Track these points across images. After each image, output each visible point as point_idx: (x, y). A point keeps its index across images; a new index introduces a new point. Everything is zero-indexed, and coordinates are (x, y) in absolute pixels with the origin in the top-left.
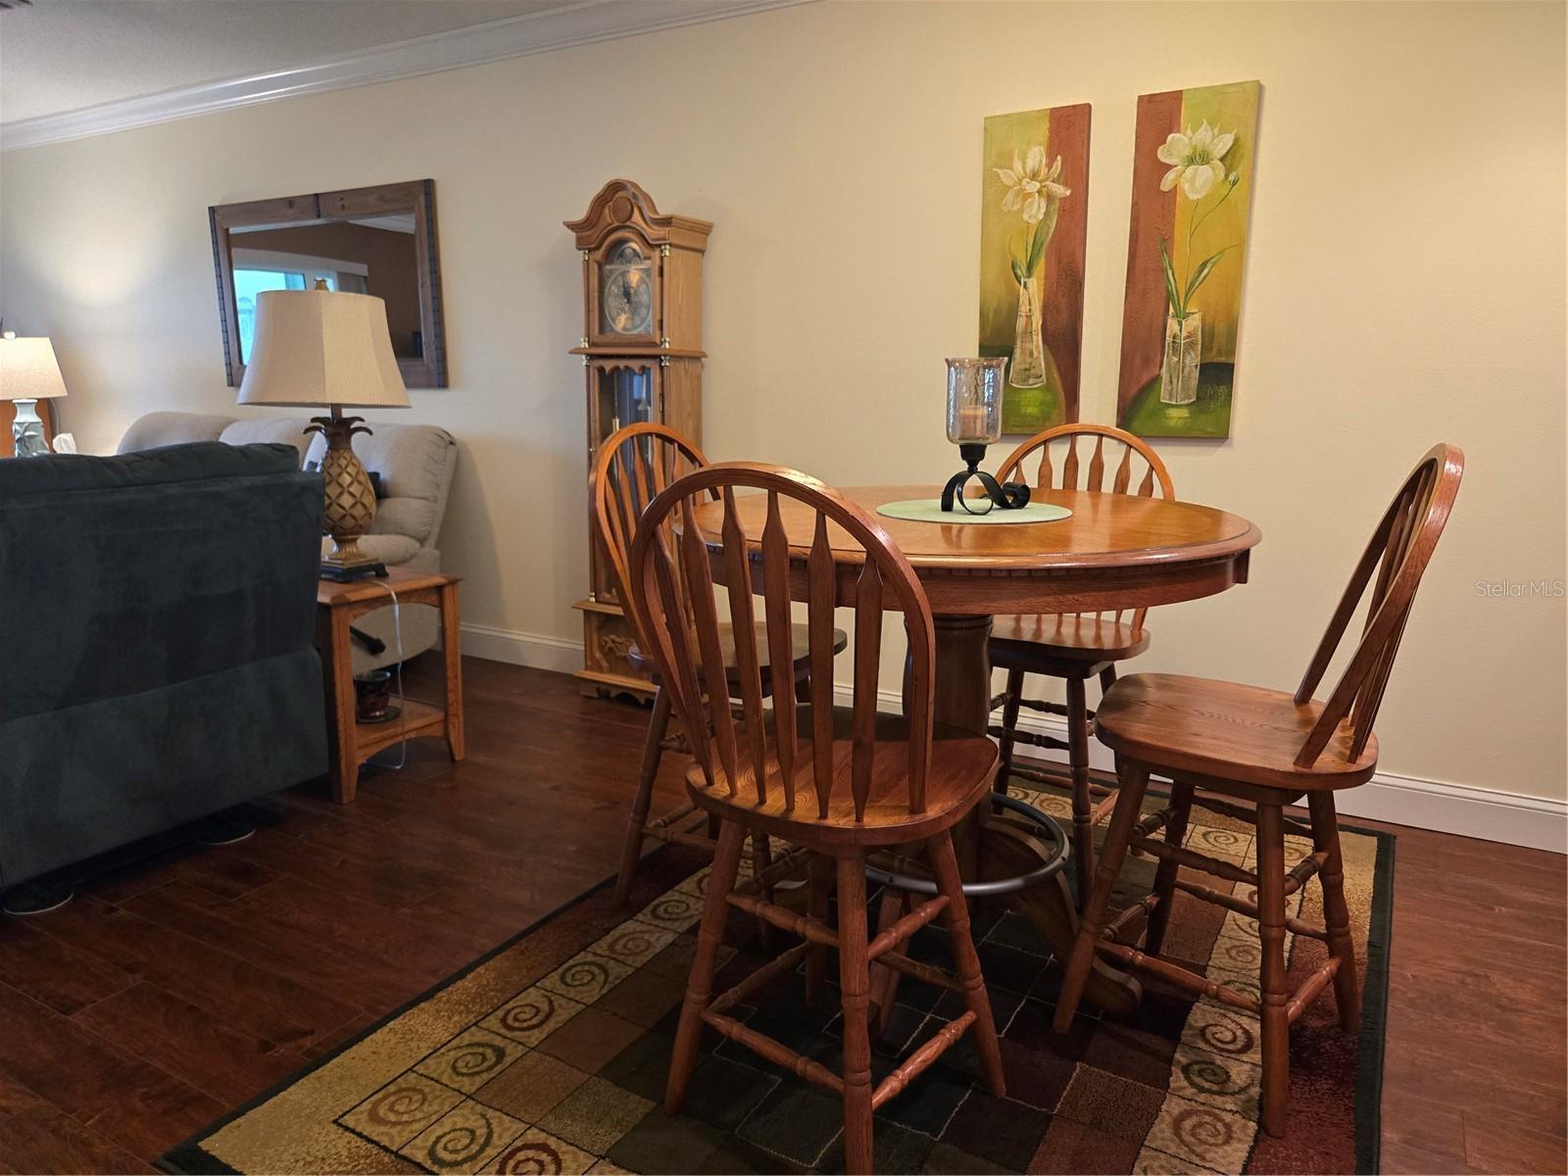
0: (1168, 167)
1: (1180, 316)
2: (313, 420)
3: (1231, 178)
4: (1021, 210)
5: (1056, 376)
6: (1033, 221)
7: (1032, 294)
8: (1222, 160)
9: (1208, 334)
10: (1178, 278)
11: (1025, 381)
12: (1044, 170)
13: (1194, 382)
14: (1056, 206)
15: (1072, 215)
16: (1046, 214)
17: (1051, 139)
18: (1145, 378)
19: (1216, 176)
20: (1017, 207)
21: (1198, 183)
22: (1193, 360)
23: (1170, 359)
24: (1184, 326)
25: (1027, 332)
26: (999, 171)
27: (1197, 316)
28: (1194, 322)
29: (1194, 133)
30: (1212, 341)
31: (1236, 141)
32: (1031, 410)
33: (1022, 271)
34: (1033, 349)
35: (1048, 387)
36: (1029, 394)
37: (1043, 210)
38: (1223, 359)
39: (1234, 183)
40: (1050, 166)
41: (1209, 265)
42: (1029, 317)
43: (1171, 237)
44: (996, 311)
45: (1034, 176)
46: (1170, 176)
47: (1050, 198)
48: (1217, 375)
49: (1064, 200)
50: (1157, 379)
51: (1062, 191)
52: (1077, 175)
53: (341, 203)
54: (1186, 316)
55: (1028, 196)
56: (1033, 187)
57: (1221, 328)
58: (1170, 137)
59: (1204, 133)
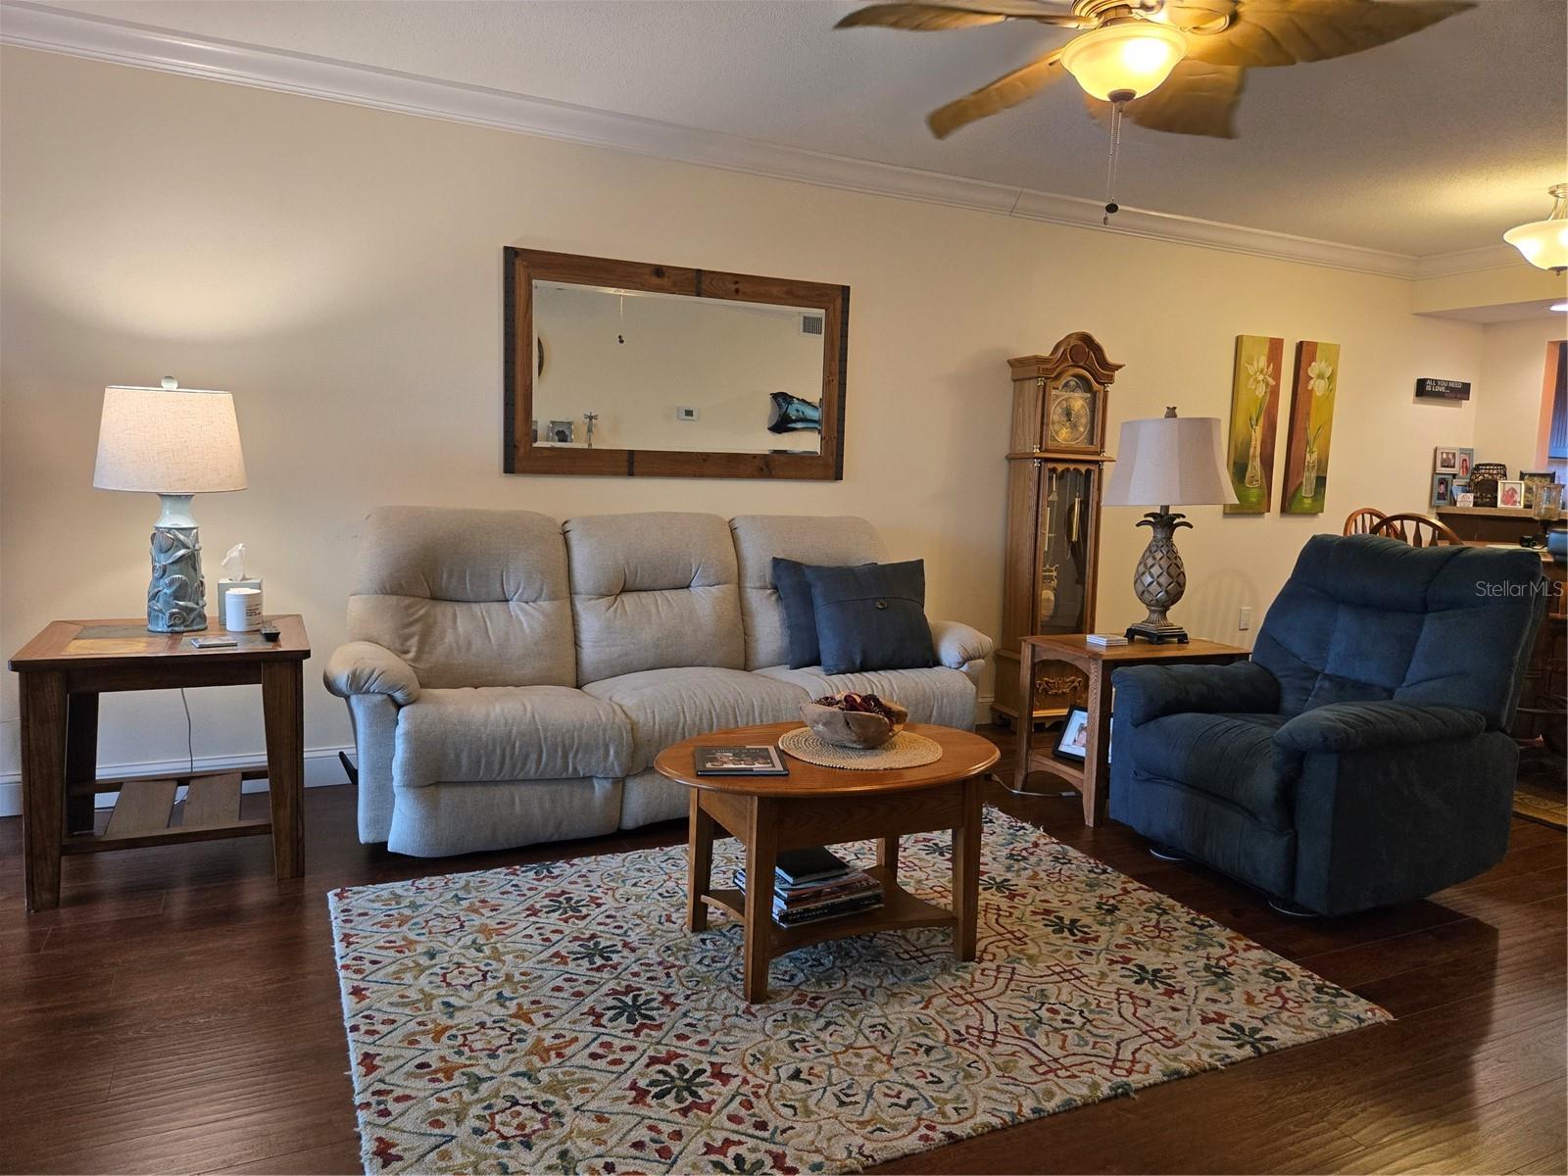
0: (1312, 378)
1: (1312, 452)
2: (1147, 515)
3: (1329, 388)
4: (1255, 389)
5: (1264, 480)
6: (1260, 396)
7: (1257, 434)
8: (1327, 379)
9: (1319, 461)
10: (1311, 433)
11: (1251, 483)
12: (1267, 370)
13: (1314, 487)
14: (1269, 390)
15: (1274, 392)
17: (1270, 354)
18: (1298, 483)
19: (1325, 386)
20: (1253, 387)
21: (1321, 388)
22: (1314, 475)
23: (1306, 474)
24: (1311, 458)
25: (1254, 456)
26: (1249, 367)
27: (1316, 453)
28: (1315, 456)
29: (1320, 363)
30: (1320, 466)
31: (1332, 371)
32: (1254, 500)
33: (1254, 422)
34: (1255, 466)
35: (1260, 486)
36: (1254, 490)
37: (1265, 391)
38: (1323, 475)
39: (1330, 391)
40: (1269, 368)
41: (1321, 428)
42: (1255, 447)
43: (1310, 413)
44: (1242, 443)
45: (1263, 373)
46: (1312, 382)
47: (1267, 384)
48: (1321, 481)
49: (1272, 386)
50: (1302, 483)
51: (1272, 382)
52: (1277, 375)
53: (734, 287)
55: (1259, 382)
56: (1261, 377)
57: (1323, 459)
58: (1313, 364)
59: (1323, 365)
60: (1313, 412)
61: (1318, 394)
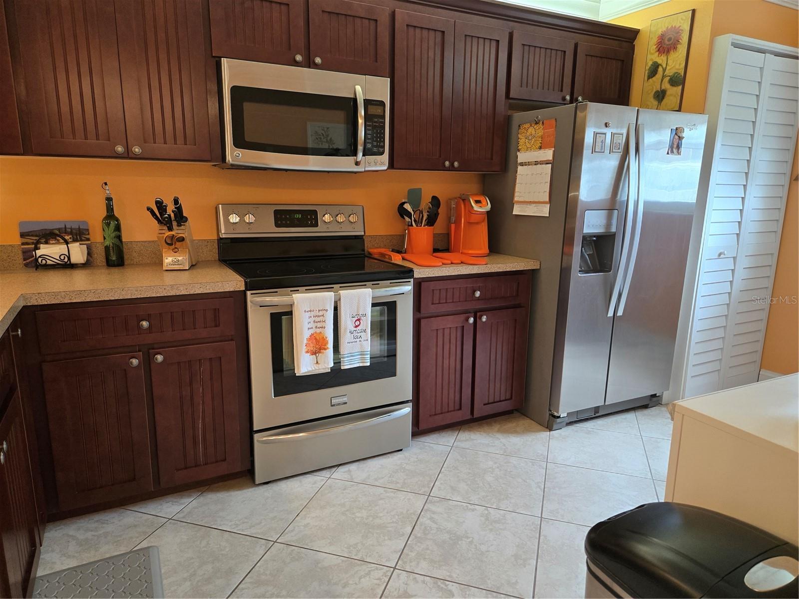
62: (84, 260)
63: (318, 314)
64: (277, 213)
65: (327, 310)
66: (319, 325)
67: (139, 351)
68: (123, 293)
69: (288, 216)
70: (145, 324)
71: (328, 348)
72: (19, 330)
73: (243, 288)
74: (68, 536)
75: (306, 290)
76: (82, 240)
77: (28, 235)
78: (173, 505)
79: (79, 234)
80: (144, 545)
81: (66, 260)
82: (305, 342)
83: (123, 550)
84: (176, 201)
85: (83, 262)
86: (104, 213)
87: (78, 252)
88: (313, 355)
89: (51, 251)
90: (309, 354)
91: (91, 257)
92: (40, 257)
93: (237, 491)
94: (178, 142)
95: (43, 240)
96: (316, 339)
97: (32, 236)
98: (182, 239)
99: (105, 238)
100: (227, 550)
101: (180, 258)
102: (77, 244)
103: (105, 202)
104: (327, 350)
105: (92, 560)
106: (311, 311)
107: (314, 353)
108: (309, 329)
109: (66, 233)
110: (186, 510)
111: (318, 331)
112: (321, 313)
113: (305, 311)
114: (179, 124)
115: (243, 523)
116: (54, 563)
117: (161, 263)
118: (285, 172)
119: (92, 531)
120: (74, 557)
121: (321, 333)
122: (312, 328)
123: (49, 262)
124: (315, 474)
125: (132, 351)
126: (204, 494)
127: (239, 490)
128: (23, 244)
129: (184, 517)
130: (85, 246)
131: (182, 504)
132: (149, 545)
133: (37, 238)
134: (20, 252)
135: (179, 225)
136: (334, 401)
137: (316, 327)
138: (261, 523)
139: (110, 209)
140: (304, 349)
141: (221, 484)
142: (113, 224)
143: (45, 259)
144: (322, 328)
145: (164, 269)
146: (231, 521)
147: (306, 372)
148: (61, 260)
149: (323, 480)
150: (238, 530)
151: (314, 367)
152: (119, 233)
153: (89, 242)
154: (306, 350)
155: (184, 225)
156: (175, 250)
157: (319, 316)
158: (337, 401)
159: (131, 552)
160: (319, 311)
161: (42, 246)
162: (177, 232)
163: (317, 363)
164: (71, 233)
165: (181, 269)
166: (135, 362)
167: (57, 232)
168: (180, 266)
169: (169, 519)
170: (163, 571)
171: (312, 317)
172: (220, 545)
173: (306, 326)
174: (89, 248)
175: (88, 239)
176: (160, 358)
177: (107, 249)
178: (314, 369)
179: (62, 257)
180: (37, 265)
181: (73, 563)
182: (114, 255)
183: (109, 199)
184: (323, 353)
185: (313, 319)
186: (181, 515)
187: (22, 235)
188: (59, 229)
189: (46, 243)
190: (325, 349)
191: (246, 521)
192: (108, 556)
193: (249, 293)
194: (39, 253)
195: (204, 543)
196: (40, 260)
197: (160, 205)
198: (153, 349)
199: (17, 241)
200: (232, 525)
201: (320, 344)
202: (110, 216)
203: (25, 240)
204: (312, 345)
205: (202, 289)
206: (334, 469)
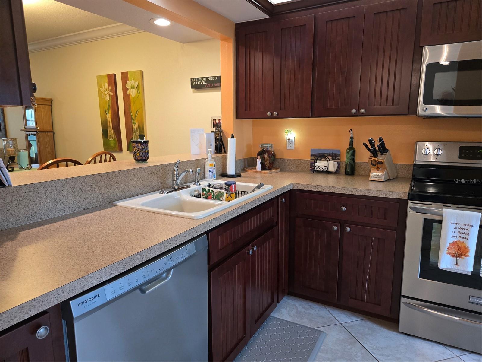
0: (128, 89)
1: (135, 124)
3: (139, 92)
5: (116, 137)
6: (107, 100)
7: (109, 117)
8: (137, 88)
10: (133, 115)
11: (110, 138)
12: (108, 89)
14: (111, 97)
15: (113, 98)
16: (109, 99)
17: (108, 82)
18: (130, 138)
19: (136, 92)
20: (104, 97)
21: (133, 93)
22: (138, 134)
23: (134, 134)
24: (135, 126)
25: (110, 127)
26: (101, 89)
27: (137, 124)
28: (137, 125)
29: (131, 81)
30: (140, 129)
31: (138, 84)
32: (112, 145)
33: (107, 112)
34: (111, 131)
35: (114, 140)
36: (111, 141)
37: (109, 98)
38: (142, 134)
39: (139, 93)
40: (109, 87)
41: (138, 112)
42: (109, 123)
43: (131, 105)
44: (104, 121)
45: (106, 90)
46: (128, 91)
47: (110, 95)
49: (112, 96)
50: (133, 138)
51: (112, 94)
52: (114, 90)
54: (135, 123)
55: (106, 95)
56: (106, 92)
57: (141, 126)
58: (127, 82)
59: (133, 82)
60: (132, 105)
61: (133, 96)
62: (335, 170)
63: (463, 227)
64: (461, 149)
65: (472, 226)
66: (463, 236)
67: (340, 223)
68: (335, 189)
69: (471, 151)
70: (344, 208)
71: (468, 256)
72: (284, 199)
73: (406, 198)
74: (295, 306)
75: (457, 207)
76: (336, 160)
77: (314, 156)
78: (346, 317)
79: (335, 156)
80: (321, 329)
81: (326, 169)
82: (448, 245)
83: (311, 326)
84: (380, 139)
85: (333, 171)
86: (348, 146)
87: (332, 166)
88: (454, 257)
89: (321, 164)
90: (450, 256)
91: (339, 169)
92: (316, 167)
93: (386, 329)
94: (388, 104)
95: (319, 159)
96: (458, 246)
97: (316, 156)
98: (381, 163)
99: (346, 159)
100: (359, 359)
101: (380, 174)
102: (333, 161)
103: (349, 140)
104: (467, 257)
105: (297, 323)
106: (457, 224)
107: (455, 256)
108: (453, 236)
109: (329, 156)
110: (351, 324)
111: (461, 240)
112: (466, 227)
113: (451, 223)
114: (391, 93)
115: (378, 349)
116: (283, 314)
117: (369, 176)
118: (466, 119)
119: (305, 309)
120: (292, 317)
121: (464, 242)
122: (456, 237)
123: (319, 170)
124: (447, 348)
125: (335, 221)
126: (366, 320)
127: (388, 329)
128: (311, 160)
129: (348, 327)
130: (337, 163)
131: (351, 319)
132: (324, 331)
133: (316, 157)
134: (310, 163)
135: (382, 154)
136: (473, 299)
137: (460, 237)
138: (388, 356)
139: (351, 143)
140: (446, 250)
141: (379, 320)
142: (351, 151)
143: (318, 168)
144: (465, 238)
145: (370, 179)
146: (371, 344)
147: (445, 268)
148: (324, 169)
149: (452, 355)
150: (372, 352)
151: (454, 267)
152: (353, 157)
153: (339, 161)
154: (448, 252)
155: (385, 154)
156: (378, 169)
157: (463, 229)
158: (475, 300)
159: (314, 329)
160: (464, 225)
161: (318, 161)
162: (380, 158)
163: (457, 264)
164: (332, 156)
165: (379, 180)
166: (335, 228)
167: (326, 155)
168: (379, 179)
169: (340, 323)
170: (322, 348)
171: (458, 228)
172: (357, 354)
173: (451, 234)
174: (339, 164)
175: (339, 159)
176: (348, 229)
177: (346, 165)
178: (453, 268)
179: (325, 168)
180: (314, 171)
181: (289, 319)
182: (349, 168)
183: (352, 138)
184: (463, 258)
185: (458, 230)
186: (347, 325)
187: (312, 156)
188: (327, 154)
189: (321, 160)
190: (466, 256)
191: (380, 349)
192: (304, 324)
193: (410, 201)
194: (316, 164)
195: (349, 347)
196: (316, 168)
197: (371, 141)
198: (347, 223)
199: (309, 158)
200: (370, 347)
201: (461, 251)
202: (351, 147)
203: (312, 158)
204: (453, 250)
205: (378, 194)
206: (466, 353)
